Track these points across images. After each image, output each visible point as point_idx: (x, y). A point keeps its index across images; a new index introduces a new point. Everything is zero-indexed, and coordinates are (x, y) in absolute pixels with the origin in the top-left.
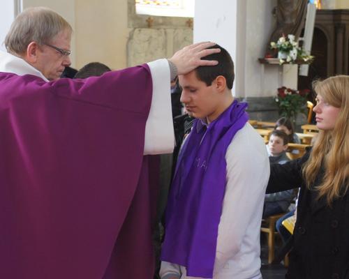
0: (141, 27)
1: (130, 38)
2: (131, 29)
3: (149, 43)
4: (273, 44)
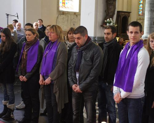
0: (61, 14)
1: (58, 18)
2: (58, 15)
3: (63, 20)
4: (105, 21)
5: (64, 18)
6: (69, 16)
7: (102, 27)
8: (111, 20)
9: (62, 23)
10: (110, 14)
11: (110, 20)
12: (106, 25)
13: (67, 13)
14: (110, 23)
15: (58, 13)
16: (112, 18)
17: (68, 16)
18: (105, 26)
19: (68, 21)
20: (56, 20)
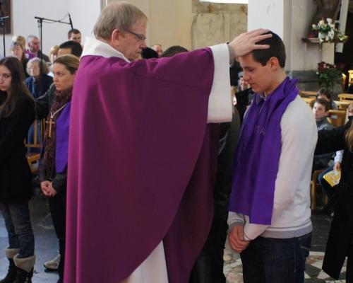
0: (203, 12)
1: (195, 21)
2: (195, 14)
3: (210, 26)
4: (314, 26)
5: (211, 20)
6: (225, 15)
7: (305, 44)
8: (329, 24)
9: (207, 36)
10: (327, 7)
11: (326, 22)
12: (317, 36)
13: (219, 7)
14: (326, 31)
15: (195, 9)
16: (332, 18)
17: (223, 16)
18: (313, 40)
19: (223, 28)
20: (192, 28)
